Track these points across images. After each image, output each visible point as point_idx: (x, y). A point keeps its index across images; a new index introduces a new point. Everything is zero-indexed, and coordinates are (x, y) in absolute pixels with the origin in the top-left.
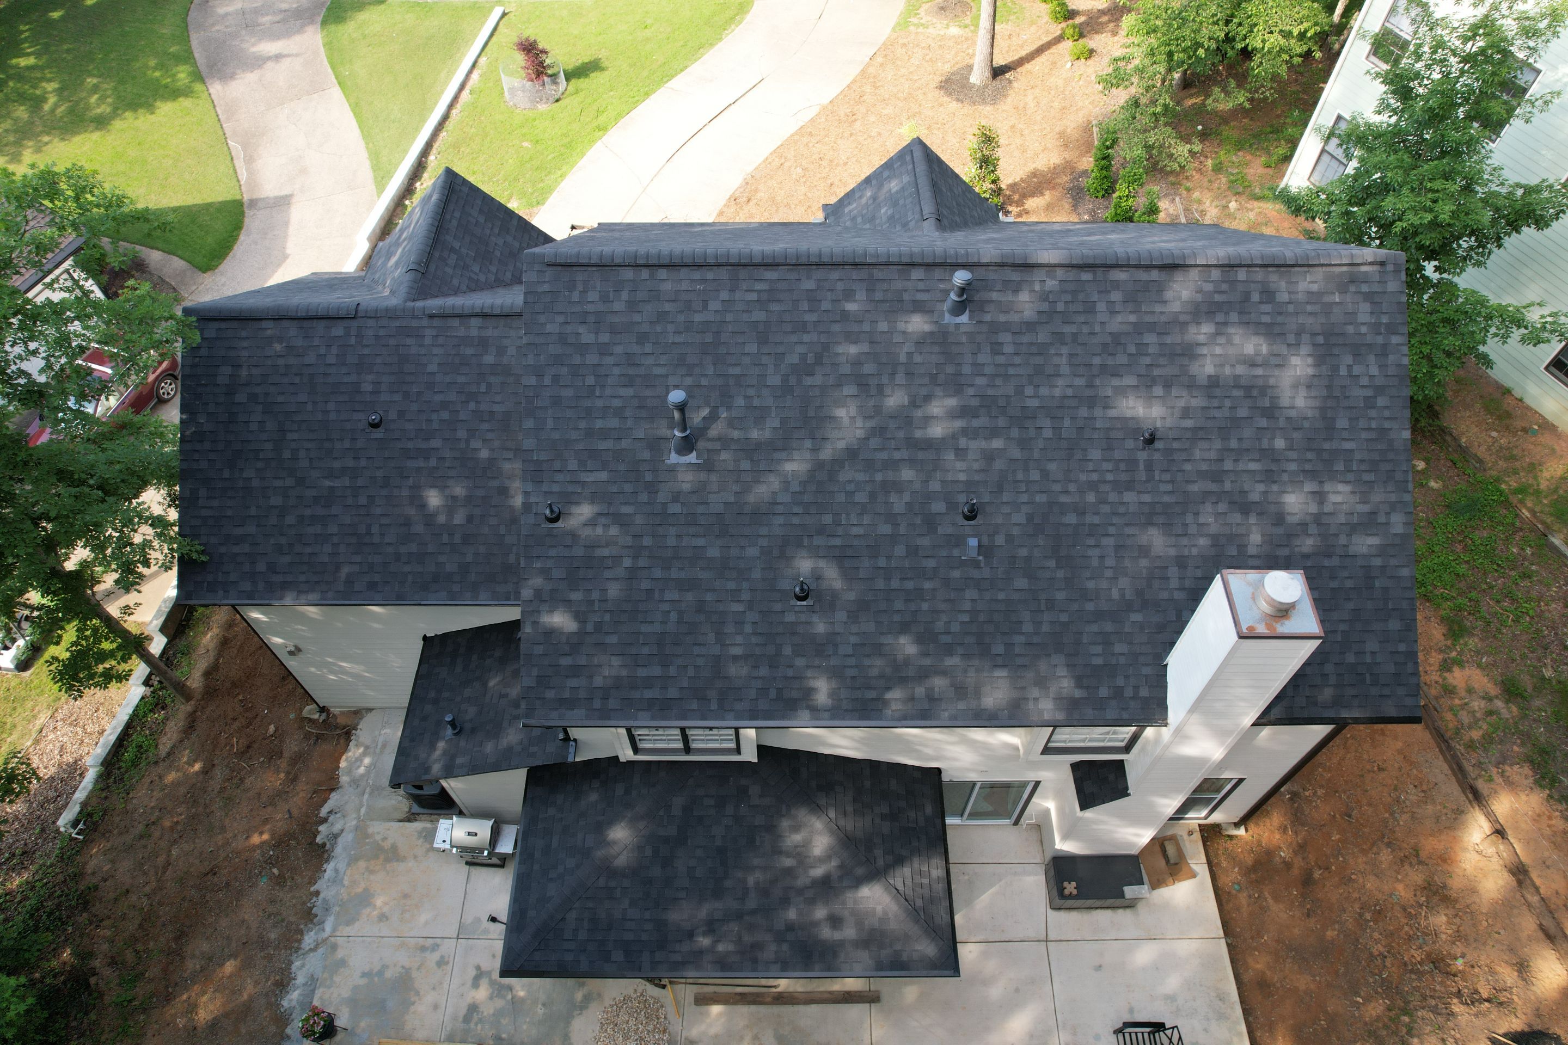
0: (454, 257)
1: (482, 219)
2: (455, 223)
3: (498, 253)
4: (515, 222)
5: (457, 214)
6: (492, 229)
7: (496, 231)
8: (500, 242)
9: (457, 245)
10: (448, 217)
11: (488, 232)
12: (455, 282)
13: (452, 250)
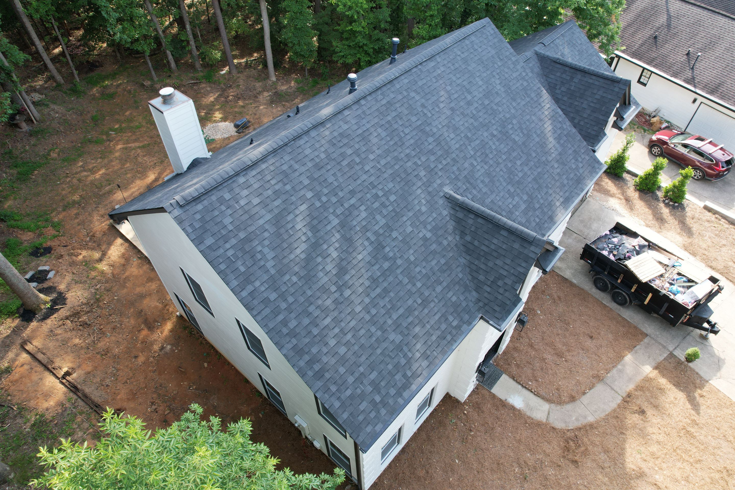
0: (568, 78)
1: (597, 97)
2: (591, 81)
3: (576, 103)
4: (601, 117)
5: (597, 83)
6: (592, 102)
7: (592, 104)
8: (584, 106)
9: (576, 80)
10: (594, 77)
11: (590, 99)
12: (552, 77)
13: (572, 78)
